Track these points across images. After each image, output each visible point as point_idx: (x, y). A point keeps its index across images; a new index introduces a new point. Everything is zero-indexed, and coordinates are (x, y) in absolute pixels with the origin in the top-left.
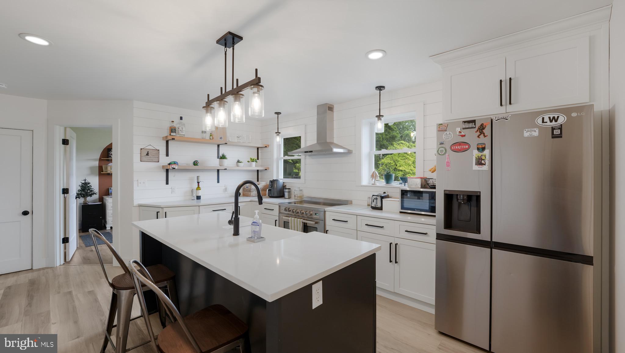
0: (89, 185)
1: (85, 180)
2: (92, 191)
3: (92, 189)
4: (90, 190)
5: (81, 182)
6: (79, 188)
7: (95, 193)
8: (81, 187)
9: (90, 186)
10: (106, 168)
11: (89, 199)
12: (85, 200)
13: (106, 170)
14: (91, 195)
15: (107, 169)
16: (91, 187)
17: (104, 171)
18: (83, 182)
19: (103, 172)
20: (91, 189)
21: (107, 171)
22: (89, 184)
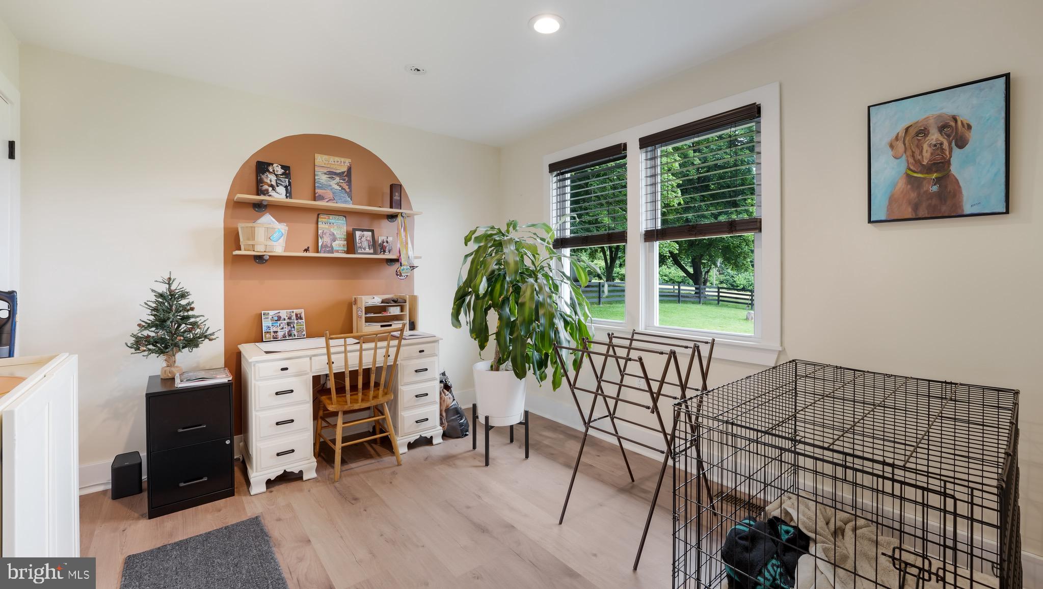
0: (183, 302)
1: (169, 282)
2: (195, 324)
3: (198, 317)
4: (191, 324)
5: (153, 291)
6: (147, 316)
7: (208, 332)
8: (155, 309)
9: (189, 304)
10: (252, 236)
11: (185, 358)
12: (171, 364)
13: (251, 242)
14: (192, 343)
15: (253, 239)
16: (192, 309)
17: (242, 247)
18: (163, 288)
19: (240, 249)
20: (194, 316)
21: (253, 245)
22: (183, 295)
